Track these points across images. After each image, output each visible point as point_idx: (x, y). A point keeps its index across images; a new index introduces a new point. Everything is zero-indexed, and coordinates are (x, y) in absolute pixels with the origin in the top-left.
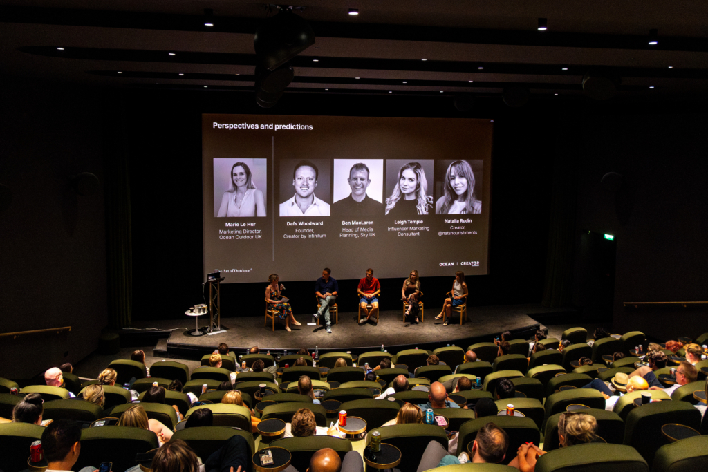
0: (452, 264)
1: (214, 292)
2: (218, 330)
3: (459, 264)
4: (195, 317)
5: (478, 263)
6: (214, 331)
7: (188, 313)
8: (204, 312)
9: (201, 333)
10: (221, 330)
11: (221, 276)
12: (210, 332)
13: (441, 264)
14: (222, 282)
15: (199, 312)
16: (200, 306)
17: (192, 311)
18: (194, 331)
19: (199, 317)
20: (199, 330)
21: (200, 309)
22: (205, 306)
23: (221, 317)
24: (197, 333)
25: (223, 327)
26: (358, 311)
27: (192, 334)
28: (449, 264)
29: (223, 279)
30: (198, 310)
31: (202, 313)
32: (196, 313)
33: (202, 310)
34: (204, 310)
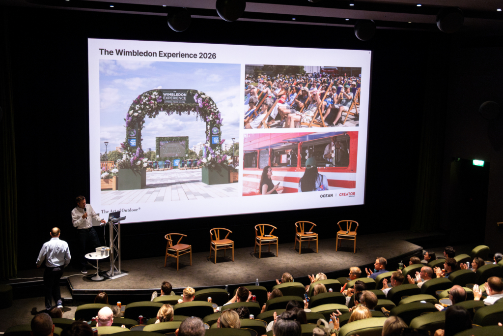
1: (115, 233)
2: (119, 274)
4: (95, 261)
6: (115, 275)
8: (107, 254)
9: (102, 278)
10: (121, 273)
11: (122, 215)
12: (111, 276)
14: (122, 222)
15: (102, 255)
16: (101, 248)
18: (94, 275)
19: (100, 261)
20: (100, 275)
21: (102, 252)
22: (108, 248)
23: (121, 260)
24: (99, 278)
25: (123, 271)
27: (93, 279)
29: (124, 218)
30: (100, 253)
31: (104, 257)
32: (96, 255)
33: (105, 253)
34: (107, 252)
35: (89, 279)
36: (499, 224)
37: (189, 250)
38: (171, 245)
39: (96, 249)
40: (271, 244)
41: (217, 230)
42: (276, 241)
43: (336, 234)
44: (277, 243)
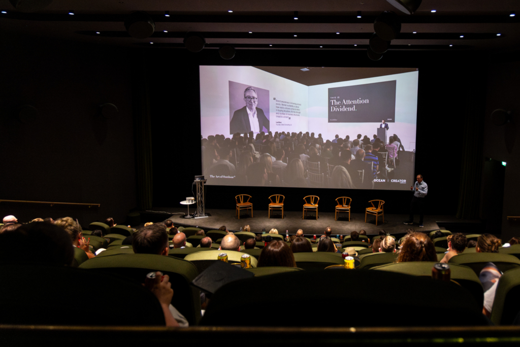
0: (384, 181)
2: (203, 216)
4: (186, 205)
6: (200, 216)
7: (183, 203)
8: (192, 202)
9: (191, 217)
10: (205, 216)
12: (197, 216)
16: (190, 198)
18: (187, 215)
19: (190, 205)
20: (190, 215)
22: (193, 198)
24: (189, 216)
25: (207, 214)
26: (303, 211)
27: (185, 217)
28: (382, 181)
30: (188, 201)
31: (191, 203)
33: (191, 201)
34: (192, 201)
35: (183, 217)
36: (509, 218)
37: (251, 207)
38: (242, 202)
39: (187, 198)
40: (312, 210)
41: (278, 196)
42: (316, 209)
43: (365, 210)
44: (317, 210)
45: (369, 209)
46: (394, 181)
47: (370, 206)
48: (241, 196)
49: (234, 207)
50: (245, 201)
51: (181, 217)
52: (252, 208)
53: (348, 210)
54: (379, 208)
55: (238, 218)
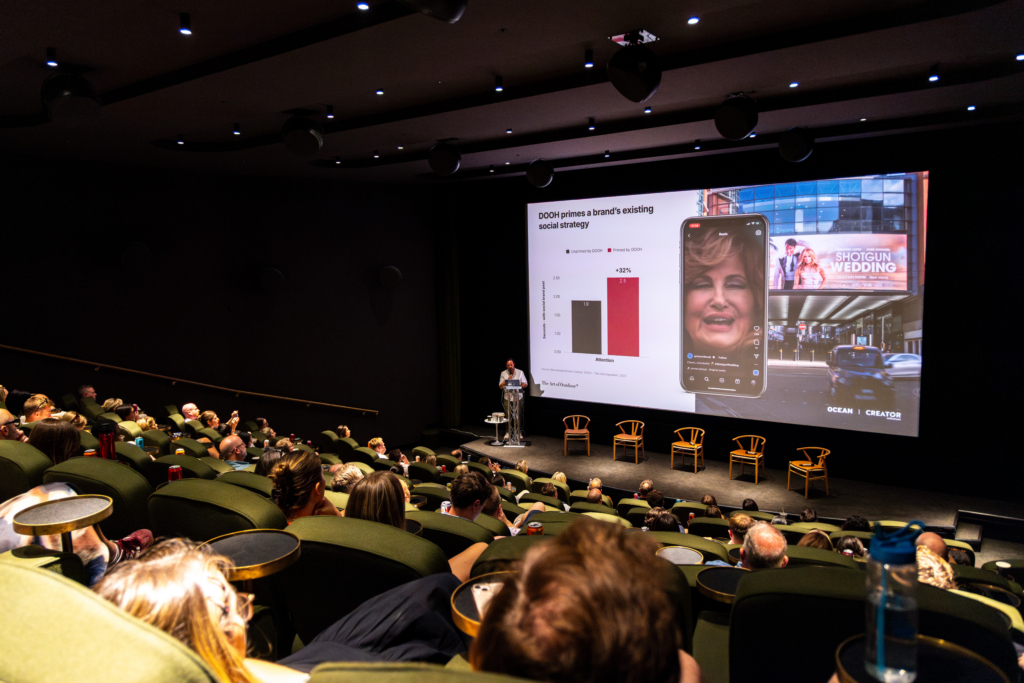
0: (850, 411)
3: (863, 412)
4: (494, 425)
5: (899, 415)
6: (512, 444)
9: (500, 444)
10: (520, 444)
13: (830, 409)
17: (489, 419)
18: (494, 440)
19: (499, 424)
22: (502, 414)
24: (497, 443)
25: (522, 442)
26: (670, 453)
27: (493, 443)
28: (845, 410)
32: (493, 421)
33: (499, 419)
34: (501, 418)
35: (490, 443)
38: (576, 428)
40: (688, 454)
41: (635, 423)
42: (693, 452)
43: (788, 464)
44: (696, 455)
45: (795, 464)
46: (873, 413)
47: (801, 457)
48: (576, 418)
49: (561, 436)
50: (581, 427)
51: (486, 444)
52: (587, 439)
53: (754, 461)
54: (820, 463)
55: (563, 454)
